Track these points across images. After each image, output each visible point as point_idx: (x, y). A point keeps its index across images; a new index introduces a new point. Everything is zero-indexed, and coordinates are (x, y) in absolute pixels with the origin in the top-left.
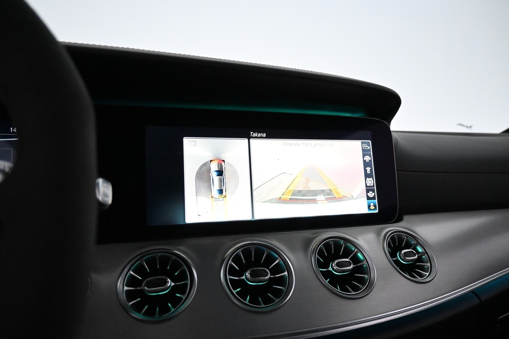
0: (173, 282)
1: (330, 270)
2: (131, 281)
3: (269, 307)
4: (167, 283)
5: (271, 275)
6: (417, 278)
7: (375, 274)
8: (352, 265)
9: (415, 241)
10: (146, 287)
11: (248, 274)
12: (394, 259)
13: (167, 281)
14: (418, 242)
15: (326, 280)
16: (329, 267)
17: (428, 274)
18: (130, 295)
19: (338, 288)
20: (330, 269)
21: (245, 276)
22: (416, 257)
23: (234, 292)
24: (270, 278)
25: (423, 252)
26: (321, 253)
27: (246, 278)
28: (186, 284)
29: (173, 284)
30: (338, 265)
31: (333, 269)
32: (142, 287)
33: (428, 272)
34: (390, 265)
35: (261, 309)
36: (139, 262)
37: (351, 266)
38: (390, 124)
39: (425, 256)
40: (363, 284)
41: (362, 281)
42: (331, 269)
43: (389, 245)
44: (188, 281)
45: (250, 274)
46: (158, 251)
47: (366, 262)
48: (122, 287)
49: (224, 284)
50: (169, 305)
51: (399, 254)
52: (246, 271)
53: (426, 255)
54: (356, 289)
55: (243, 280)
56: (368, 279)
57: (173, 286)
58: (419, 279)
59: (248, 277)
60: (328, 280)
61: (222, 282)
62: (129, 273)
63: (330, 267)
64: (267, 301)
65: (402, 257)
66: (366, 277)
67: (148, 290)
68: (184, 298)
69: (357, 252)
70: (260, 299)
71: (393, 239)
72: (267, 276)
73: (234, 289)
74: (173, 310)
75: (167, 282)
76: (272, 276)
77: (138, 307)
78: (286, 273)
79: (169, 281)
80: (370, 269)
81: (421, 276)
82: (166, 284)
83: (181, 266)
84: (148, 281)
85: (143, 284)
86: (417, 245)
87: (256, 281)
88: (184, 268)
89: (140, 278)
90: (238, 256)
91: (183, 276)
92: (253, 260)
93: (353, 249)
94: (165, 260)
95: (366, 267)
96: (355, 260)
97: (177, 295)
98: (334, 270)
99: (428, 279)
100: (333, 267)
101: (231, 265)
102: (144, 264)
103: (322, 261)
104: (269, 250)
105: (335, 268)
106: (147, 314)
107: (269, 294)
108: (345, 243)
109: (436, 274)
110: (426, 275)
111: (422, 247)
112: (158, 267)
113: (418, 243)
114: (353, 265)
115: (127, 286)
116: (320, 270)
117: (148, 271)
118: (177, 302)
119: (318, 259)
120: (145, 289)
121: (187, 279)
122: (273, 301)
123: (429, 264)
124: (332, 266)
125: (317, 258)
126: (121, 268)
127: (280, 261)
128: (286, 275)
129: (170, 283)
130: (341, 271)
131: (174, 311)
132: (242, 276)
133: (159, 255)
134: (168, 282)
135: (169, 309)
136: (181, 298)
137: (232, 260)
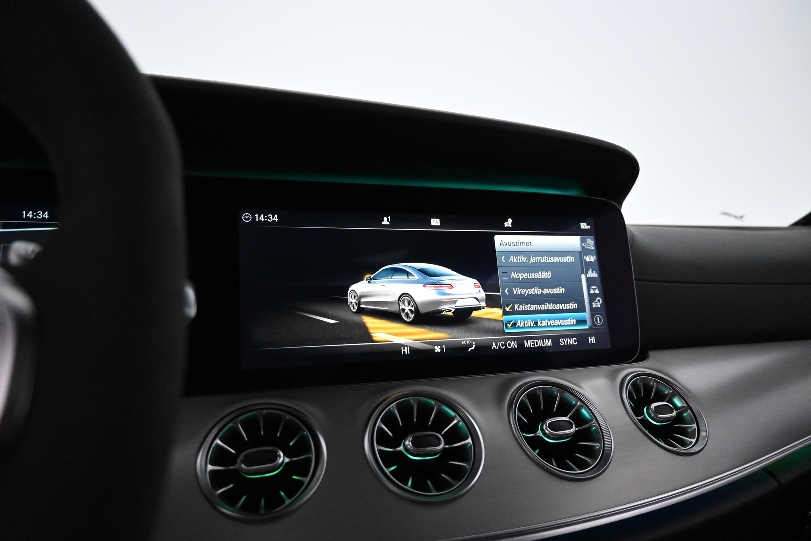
0: (287, 457)
1: (539, 436)
2: (218, 456)
3: (444, 495)
4: (279, 458)
5: (445, 444)
6: (677, 447)
7: (611, 440)
8: (574, 427)
9: (671, 390)
10: (243, 466)
11: (408, 443)
12: (639, 418)
13: (278, 454)
14: (676, 390)
15: (534, 450)
16: (537, 430)
17: (694, 441)
18: (217, 479)
19: (554, 464)
20: (539, 433)
21: (404, 445)
22: (674, 413)
23: (387, 471)
24: (444, 449)
25: (685, 407)
26: (523, 408)
27: (406, 449)
28: (310, 459)
29: (287, 460)
30: (551, 426)
31: (544, 434)
32: (237, 465)
33: (694, 438)
34: (634, 427)
35: (431, 498)
36: (231, 424)
37: (572, 428)
38: (621, 207)
39: (688, 413)
40: (594, 458)
41: (591, 453)
42: (541, 435)
43: (630, 396)
44: (312, 454)
45: (412, 442)
46: (261, 407)
47: (596, 422)
48: (203, 465)
49: (371, 460)
50: (282, 494)
51: (647, 410)
52: (405, 438)
53: (689, 411)
54: (582, 465)
55: (401, 452)
56: (600, 449)
57: (287, 463)
58: (681, 449)
59: (409, 447)
60: (537, 451)
61: (368, 457)
62: (215, 443)
63: (539, 431)
64: (441, 486)
65: (653, 415)
66: (598, 446)
67: (247, 470)
68: (306, 483)
69: (581, 407)
70: (429, 483)
71: (635, 385)
72: (439, 444)
73: (388, 467)
74: (288, 502)
75: (277, 457)
76: (447, 447)
77: (230, 499)
78: (469, 440)
79: (282, 454)
80: (602, 433)
81: (683, 444)
82: (276, 460)
83: (299, 429)
84: (246, 456)
85: (239, 460)
86: (673, 395)
87: (421, 453)
88: (305, 433)
89: (233, 452)
90: (390, 415)
91: (302, 447)
92: (415, 420)
93: (574, 403)
94: (272, 422)
95: (596, 430)
96: (578, 419)
97: (295, 477)
98: (545, 436)
99: (696, 449)
100: (544, 431)
101: (380, 429)
102: (239, 427)
103: (525, 421)
104: (440, 404)
105: (547, 432)
106: (245, 508)
107: (443, 475)
108: (562, 393)
109: (707, 441)
110: (692, 442)
111: (682, 398)
112: (262, 433)
113: (676, 393)
114: (576, 427)
115: (211, 464)
116: (523, 436)
117: (246, 439)
118: (294, 489)
119: (519, 418)
120: (242, 469)
121: (310, 450)
122: (451, 486)
123: (695, 426)
124: (542, 429)
125: (518, 416)
126: (203, 435)
127: (459, 422)
128: (469, 443)
129: (282, 459)
130: (556, 437)
131: (290, 505)
132: (399, 446)
133: (264, 412)
134: (280, 456)
135: (282, 502)
136: (301, 483)
137: (382, 421)
